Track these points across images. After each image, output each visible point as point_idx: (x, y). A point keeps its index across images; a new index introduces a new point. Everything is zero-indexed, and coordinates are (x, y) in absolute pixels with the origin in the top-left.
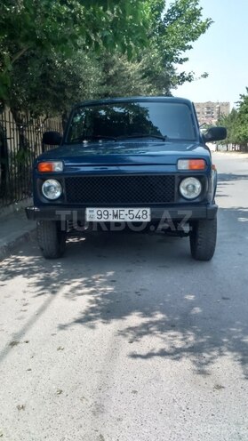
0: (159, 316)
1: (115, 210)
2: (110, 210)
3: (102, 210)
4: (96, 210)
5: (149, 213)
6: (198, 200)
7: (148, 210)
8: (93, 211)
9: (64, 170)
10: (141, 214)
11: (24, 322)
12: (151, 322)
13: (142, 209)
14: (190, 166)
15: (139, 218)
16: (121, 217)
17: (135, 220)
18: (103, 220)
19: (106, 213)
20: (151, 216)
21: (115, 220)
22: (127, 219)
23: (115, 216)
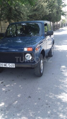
1: (5, 64)
5: (14, 65)
10: (12, 65)
15: (12, 66)
16: (7, 66)
17: (11, 67)
18: (2, 66)
19: (2, 64)
20: (15, 66)
21: (5, 67)
22: (8, 67)
23: (5, 65)
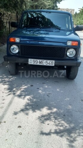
0: (55, 110)
1: (41, 60)
2: (38, 60)
3: (35, 60)
4: (32, 60)
6: (73, 58)
7: (54, 61)
8: (31, 60)
9: (20, 42)
11: (3, 110)
12: (51, 113)
13: (51, 61)
14: (72, 44)
15: (50, 64)
16: (43, 63)
17: (48, 65)
18: (35, 64)
19: (37, 61)
20: (55, 64)
21: (40, 64)
22: (45, 64)
23: (40, 63)
